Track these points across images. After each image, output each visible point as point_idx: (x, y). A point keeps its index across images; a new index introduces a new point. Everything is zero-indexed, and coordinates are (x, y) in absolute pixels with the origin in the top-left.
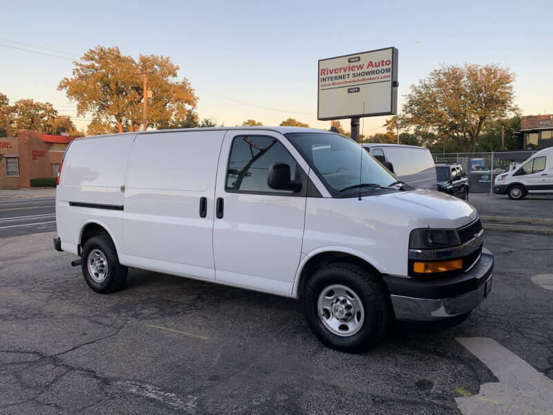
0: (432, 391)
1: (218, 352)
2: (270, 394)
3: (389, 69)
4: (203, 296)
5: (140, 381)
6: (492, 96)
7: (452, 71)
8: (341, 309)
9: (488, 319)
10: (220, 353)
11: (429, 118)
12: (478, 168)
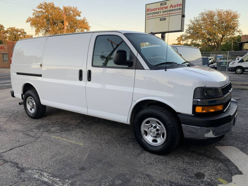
0: (205, 180)
1: (87, 152)
2: (112, 180)
3: (181, 8)
4: (84, 120)
5: (41, 170)
6: (228, 25)
7: (210, 13)
8: (153, 131)
9: (232, 136)
10: (88, 153)
11: (198, 36)
12: (221, 59)
